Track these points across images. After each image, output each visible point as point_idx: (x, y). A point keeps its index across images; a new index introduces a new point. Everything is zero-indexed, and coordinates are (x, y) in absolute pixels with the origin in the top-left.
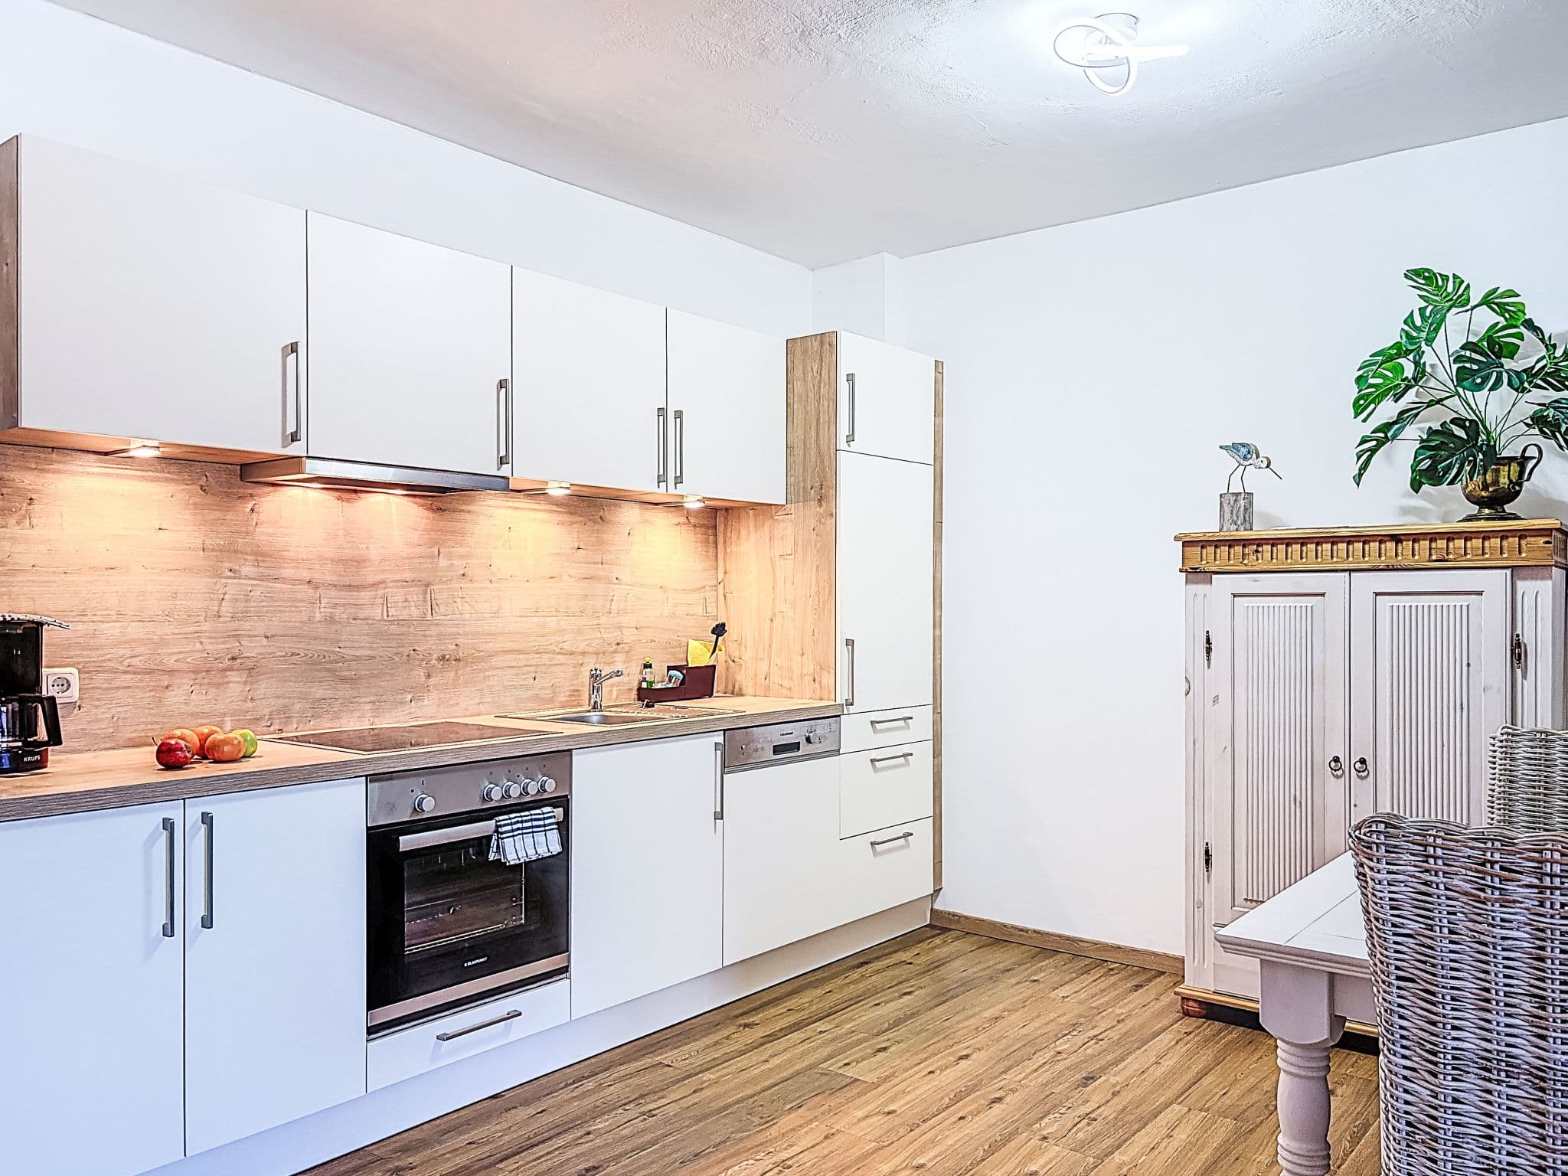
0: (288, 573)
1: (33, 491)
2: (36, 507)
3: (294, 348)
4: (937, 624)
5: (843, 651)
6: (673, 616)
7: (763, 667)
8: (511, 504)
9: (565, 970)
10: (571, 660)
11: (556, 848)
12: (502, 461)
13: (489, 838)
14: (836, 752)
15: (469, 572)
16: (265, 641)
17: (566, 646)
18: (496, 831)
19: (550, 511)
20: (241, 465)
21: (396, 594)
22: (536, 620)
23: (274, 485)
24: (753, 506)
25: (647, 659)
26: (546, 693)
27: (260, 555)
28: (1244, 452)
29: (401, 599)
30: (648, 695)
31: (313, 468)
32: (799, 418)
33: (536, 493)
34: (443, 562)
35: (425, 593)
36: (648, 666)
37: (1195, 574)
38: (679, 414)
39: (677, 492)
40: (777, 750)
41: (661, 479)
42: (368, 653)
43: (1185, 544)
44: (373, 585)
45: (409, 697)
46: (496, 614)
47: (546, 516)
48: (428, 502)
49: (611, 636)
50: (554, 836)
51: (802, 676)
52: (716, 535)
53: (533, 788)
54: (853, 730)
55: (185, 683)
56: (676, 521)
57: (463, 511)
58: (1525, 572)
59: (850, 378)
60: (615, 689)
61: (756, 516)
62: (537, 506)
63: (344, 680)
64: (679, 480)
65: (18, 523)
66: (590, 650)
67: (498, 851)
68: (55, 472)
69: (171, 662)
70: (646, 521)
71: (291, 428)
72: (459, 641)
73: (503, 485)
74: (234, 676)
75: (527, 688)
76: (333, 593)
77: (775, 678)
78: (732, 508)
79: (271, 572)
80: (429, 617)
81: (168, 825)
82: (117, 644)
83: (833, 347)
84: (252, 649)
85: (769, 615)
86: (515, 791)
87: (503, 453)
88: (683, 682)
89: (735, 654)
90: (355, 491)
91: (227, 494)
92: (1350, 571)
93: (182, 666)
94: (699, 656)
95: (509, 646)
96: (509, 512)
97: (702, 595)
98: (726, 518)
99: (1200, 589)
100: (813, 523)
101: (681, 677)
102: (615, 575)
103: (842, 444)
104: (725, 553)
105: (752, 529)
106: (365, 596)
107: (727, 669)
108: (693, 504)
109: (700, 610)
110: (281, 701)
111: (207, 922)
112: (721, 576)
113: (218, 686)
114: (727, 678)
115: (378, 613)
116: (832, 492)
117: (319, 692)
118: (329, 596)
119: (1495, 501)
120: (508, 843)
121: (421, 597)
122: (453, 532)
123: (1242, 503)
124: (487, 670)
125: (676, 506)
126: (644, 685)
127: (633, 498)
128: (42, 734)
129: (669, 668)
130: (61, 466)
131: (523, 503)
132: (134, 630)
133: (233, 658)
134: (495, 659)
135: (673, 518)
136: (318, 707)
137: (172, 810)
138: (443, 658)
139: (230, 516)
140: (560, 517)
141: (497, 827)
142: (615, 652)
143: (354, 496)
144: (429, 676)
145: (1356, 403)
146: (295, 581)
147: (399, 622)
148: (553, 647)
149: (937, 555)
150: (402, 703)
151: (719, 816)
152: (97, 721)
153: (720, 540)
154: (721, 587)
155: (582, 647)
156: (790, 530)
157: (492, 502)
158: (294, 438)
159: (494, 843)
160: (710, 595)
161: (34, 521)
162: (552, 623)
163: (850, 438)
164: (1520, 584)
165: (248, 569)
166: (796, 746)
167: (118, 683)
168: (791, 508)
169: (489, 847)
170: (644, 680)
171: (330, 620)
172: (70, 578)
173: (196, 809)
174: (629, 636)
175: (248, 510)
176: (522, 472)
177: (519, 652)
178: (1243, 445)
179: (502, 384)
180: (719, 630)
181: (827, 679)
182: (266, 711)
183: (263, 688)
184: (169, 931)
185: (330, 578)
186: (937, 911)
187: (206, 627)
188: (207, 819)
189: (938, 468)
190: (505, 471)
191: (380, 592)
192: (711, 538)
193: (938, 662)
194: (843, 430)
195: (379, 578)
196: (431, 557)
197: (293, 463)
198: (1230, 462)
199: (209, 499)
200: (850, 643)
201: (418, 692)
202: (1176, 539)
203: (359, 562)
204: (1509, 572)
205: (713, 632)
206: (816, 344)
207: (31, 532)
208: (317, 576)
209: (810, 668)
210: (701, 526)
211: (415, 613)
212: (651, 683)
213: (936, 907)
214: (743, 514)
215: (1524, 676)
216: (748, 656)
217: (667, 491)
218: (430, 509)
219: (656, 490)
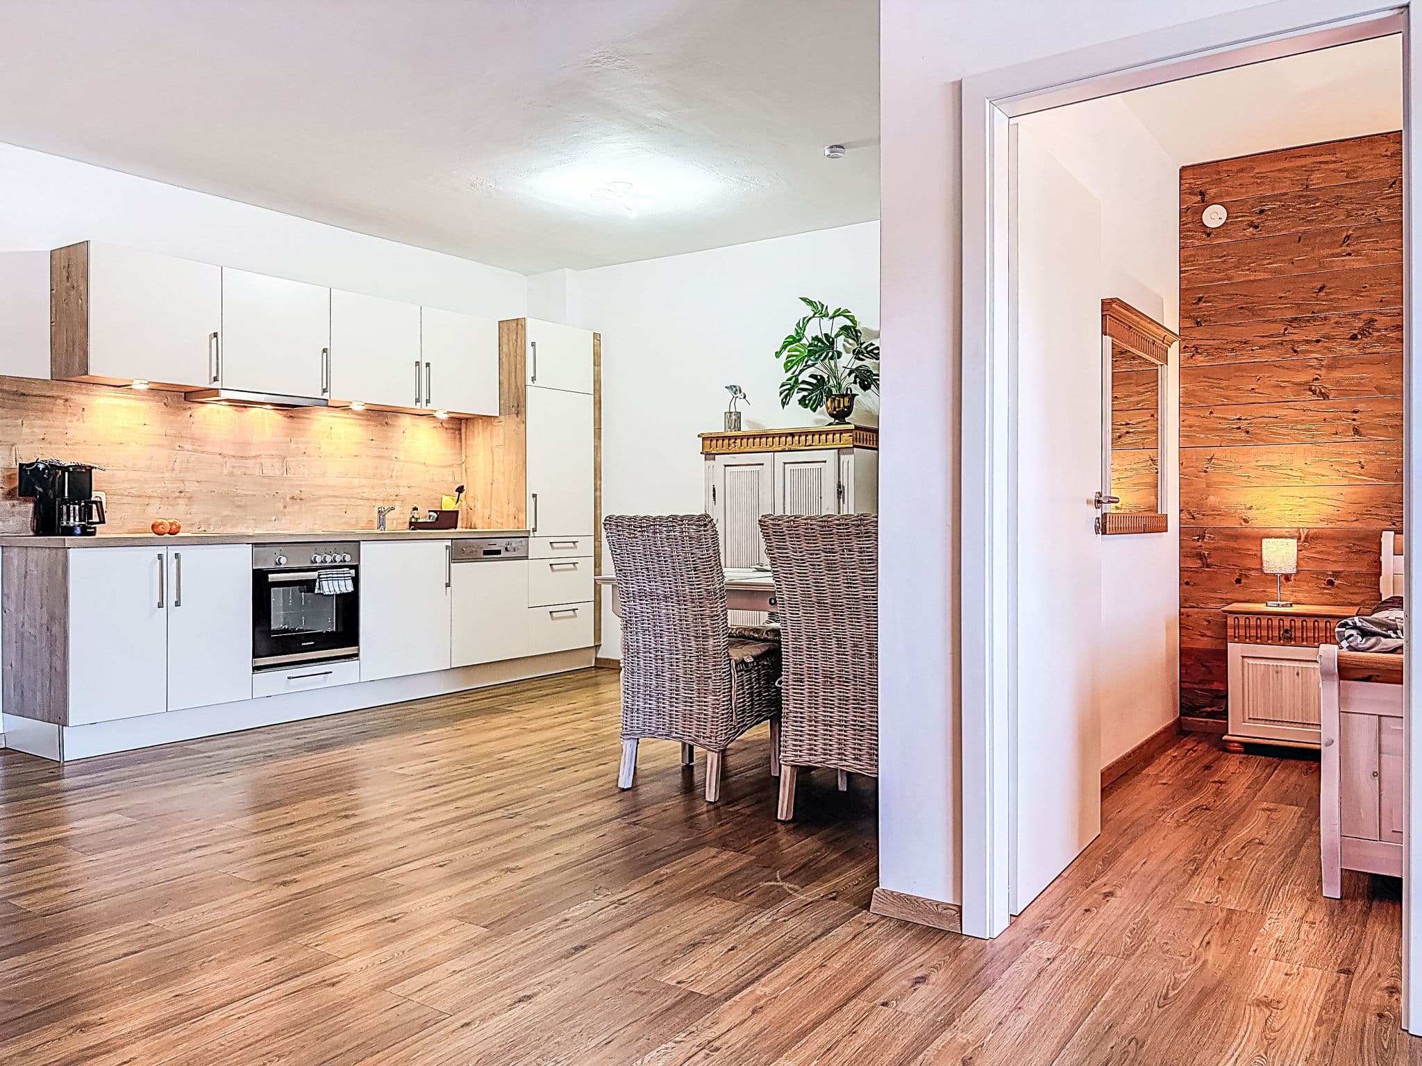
0: (208, 449)
1: (86, 405)
2: (86, 412)
3: (215, 335)
4: (597, 489)
5: (530, 501)
6: (432, 481)
7: (487, 512)
8: (332, 414)
9: (357, 655)
10: (368, 503)
11: (350, 589)
12: (324, 391)
13: (315, 580)
14: (526, 558)
15: (307, 451)
16: (197, 484)
17: (365, 495)
18: (319, 578)
19: (354, 419)
20: (185, 393)
21: (267, 462)
22: (346, 479)
23: (202, 403)
24: (481, 417)
25: (415, 505)
26: (353, 521)
27: (194, 439)
28: (735, 390)
29: (269, 465)
30: (415, 525)
31: (224, 395)
32: (506, 366)
33: (345, 408)
34: (293, 446)
35: (283, 462)
36: (415, 509)
37: (709, 456)
38: (428, 365)
39: (428, 408)
40: (486, 553)
41: (417, 401)
42: (252, 493)
43: (704, 439)
44: (254, 457)
45: (274, 518)
46: (324, 475)
47: (353, 421)
48: (285, 413)
49: (393, 491)
50: (350, 583)
51: (509, 515)
52: (460, 434)
53: (338, 558)
54: (537, 546)
55: (156, 503)
56: (434, 425)
57: (303, 418)
58: (845, 451)
59: (533, 344)
60: (395, 522)
61: (483, 423)
62: (347, 416)
63: (238, 506)
64: (428, 401)
65: (78, 420)
66: (379, 498)
67: (319, 589)
68: (95, 395)
69: (149, 492)
70: (414, 425)
71: (214, 374)
72: (303, 489)
73: (326, 404)
74: (180, 501)
75: (342, 517)
76: (234, 460)
77: (494, 518)
78: (470, 419)
79: (200, 448)
80: (285, 475)
81: (160, 557)
82: (123, 482)
83: (524, 327)
84: (191, 487)
85: (490, 481)
86: (329, 559)
87: (325, 387)
88: (437, 519)
89: (472, 505)
90: (245, 407)
91: (177, 407)
92: (774, 452)
93: (155, 494)
94: (449, 504)
95: (331, 493)
96: (332, 419)
97: (451, 469)
98: (466, 424)
99: (711, 463)
100: (514, 427)
101: (436, 516)
102: (395, 456)
103: (529, 381)
104: (466, 445)
105: (481, 430)
106: (250, 462)
107: (468, 513)
108: (441, 415)
109: (450, 479)
110: (205, 516)
111: (177, 604)
112: (464, 459)
113: (172, 505)
114: (467, 519)
115: (257, 472)
116: (523, 409)
117: (225, 513)
118: (231, 462)
119: (840, 415)
120: (324, 583)
121: (281, 464)
122: (299, 430)
123: (733, 417)
124: (317, 506)
125: (430, 416)
126: (413, 520)
127: (405, 411)
128: (95, 519)
129: (430, 511)
130: (96, 393)
131: (338, 413)
132: (132, 475)
133: (181, 492)
134: (323, 500)
135: (431, 423)
136: (225, 520)
137: (162, 550)
138: (293, 498)
139: (179, 418)
140: (362, 422)
141: (319, 575)
142: (394, 500)
143: (243, 409)
144: (285, 507)
145: (786, 364)
146: (212, 453)
147: (269, 477)
148: (356, 496)
149: (597, 448)
150: (270, 521)
151: (448, 585)
152: (115, 519)
153: (463, 437)
154: (464, 465)
155: (375, 496)
156: (501, 431)
157: (321, 413)
158: (216, 379)
159: (317, 584)
160: (456, 469)
161: (85, 419)
162: (356, 481)
163: (534, 379)
164: (842, 457)
165: (188, 446)
166: (499, 552)
167: (124, 501)
168: (502, 418)
169: (315, 586)
170: (413, 517)
171: (231, 474)
172: (101, 448)
173: (173, 550)
174: (403, 492)
175: (188, 415)
176: (335, 397)
177: (336, 497)
178: (735, 386)
179: (325, 351)
180: (460, 490)
181: (522, 517)
182: (197, 520)
183: (195, 508)
184: (160, 606)
185: (232, 453)
186: (601, 659)
187: (167, 475)
188: (177, 556)
189: (597, 396)
190: (326, 396)
191: (258, 461)
192: (458, 436)
193: (599, 511)
194: (530, 374)
195: (258, 453)
196: (287, 442)
197: (215, 392)
198: (729, 395)
199: (168, 410)
200: (535, 496)
201: (279, 516)
202: (699, 436)
203: (248, 444)
204: (836, 451)
205: (456, 491)
206: (514, 325)
207: (82, 424)
208: (224, 452)
209: (512, 510)
210: (450, 429)
211: (278, 473)
212: (417, 519)
213: (598, 656)
214: (476, 422)
215: (844, 503)
216: (479, 506)
217: (422, 407)
218: (286, 416)
219: (415, 407)
